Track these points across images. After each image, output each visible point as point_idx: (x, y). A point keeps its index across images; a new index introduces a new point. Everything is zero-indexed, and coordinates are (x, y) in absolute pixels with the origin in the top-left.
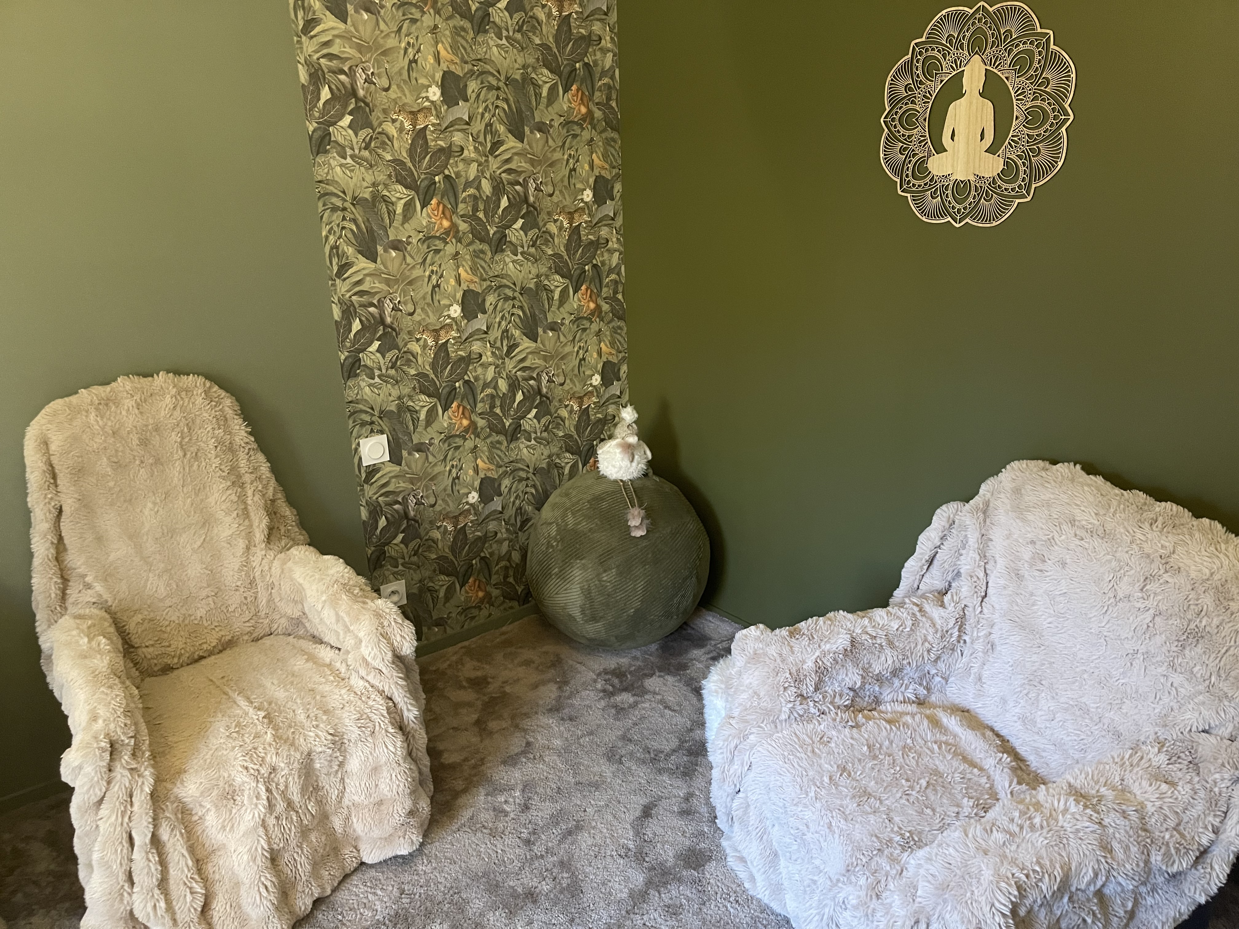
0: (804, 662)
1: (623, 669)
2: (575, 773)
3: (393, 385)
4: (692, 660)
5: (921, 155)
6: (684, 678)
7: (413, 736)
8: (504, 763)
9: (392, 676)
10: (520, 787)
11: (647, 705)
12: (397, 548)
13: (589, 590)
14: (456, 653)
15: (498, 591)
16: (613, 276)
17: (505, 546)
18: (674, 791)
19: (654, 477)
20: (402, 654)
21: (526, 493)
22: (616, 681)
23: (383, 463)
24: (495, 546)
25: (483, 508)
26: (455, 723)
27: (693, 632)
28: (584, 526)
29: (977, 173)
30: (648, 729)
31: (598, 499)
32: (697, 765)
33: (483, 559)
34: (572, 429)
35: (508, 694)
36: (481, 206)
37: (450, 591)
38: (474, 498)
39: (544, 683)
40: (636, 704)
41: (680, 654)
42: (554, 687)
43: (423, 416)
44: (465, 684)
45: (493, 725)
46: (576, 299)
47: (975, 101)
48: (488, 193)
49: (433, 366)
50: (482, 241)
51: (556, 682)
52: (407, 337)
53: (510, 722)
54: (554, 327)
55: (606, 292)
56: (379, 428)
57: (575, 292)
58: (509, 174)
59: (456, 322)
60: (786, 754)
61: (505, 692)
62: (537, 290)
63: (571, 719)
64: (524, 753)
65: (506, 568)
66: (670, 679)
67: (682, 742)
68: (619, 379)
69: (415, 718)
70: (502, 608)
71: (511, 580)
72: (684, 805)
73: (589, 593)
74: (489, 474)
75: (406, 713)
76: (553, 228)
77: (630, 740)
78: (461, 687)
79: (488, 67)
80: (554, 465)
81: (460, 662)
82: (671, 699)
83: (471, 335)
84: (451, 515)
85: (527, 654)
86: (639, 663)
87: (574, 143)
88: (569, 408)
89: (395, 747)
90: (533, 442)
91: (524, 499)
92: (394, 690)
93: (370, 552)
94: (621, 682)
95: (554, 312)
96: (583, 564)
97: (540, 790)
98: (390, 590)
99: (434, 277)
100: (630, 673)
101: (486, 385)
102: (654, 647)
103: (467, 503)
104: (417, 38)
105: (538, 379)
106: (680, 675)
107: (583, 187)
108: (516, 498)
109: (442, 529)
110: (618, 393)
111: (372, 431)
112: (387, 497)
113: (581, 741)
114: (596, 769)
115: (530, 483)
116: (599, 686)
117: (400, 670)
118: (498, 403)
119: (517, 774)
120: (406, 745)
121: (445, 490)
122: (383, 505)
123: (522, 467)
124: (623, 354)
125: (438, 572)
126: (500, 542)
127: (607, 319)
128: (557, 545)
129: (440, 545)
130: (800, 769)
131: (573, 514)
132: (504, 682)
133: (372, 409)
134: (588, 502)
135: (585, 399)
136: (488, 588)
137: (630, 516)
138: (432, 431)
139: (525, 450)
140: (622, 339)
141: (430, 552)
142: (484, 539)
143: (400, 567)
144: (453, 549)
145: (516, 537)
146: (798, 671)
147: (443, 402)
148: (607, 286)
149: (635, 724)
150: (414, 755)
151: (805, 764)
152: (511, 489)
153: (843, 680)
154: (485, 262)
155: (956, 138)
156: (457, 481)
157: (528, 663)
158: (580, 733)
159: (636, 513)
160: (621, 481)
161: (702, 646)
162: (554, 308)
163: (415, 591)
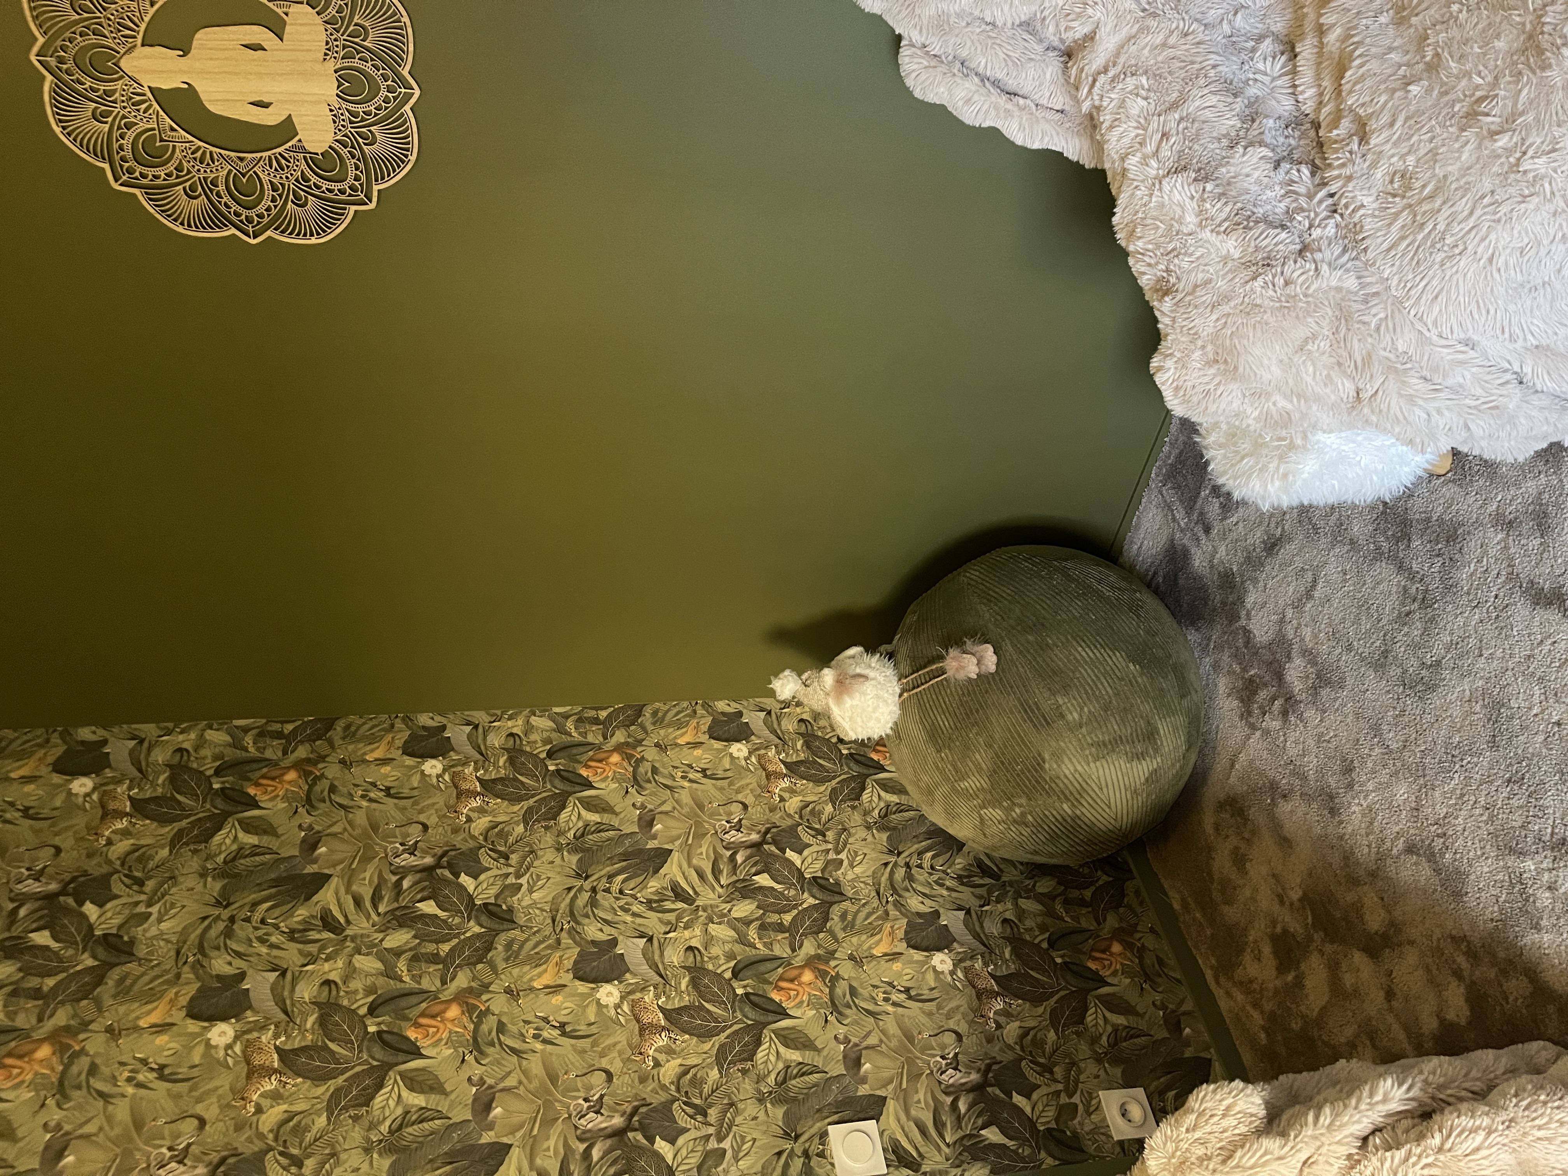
0: (1226, 259)
1: (1240, 684)
2: (1471, 752)
3: (737, 1112)
4: (1212, 567)
5: (303, 166)
6: (1247, 575)
7: (1440, 1087)
8: (1458, 895)
9: (1315, 1138)
10: (1511, 861)
11: (1307, 633)
12: (1040, 1107)
13: (1098, 745)
14: (1228, 994)
15: (1109, 918)
16: (570, 725)
17: (1028, 905)
18: (1492, 552)
19: (895, 642)
20: (1262, 1113)
21: (932, 868)
22: (1263, 695)
23: (881, 1134)
24: (1029, 923)
25: (962, 945)
26: (1377, 996)
27: (1161, 573)
28: (982, 757)
29: (322, 57)
30: (1357, 621)
31: (934, 735)
32: (1428, 520)
33: (1052, 944)
34: (822, 789)
35: (1305, 894)
36: (431, 948)
37: (1113, 1004)
38: (942, 962)
39: (1276, 826)
40: (1306, 653)
41: (1203, 588)
42: (1284, 808)
43: (794, 1056)
44: (1290, 978)
45: (1375, 921)
46: (602, 785)
47: (197, 65)
48: (409, 936)
49: (704, 1034)
50: (489, 947)
51: (1274, 803)
52: (651, 1086)
53: (1366, 888)
54: (647, 822)
55: (594, 736)
56: (816, 1140)
57: (590, 786)
58: (381, 898)
59: (630, 993)
60: (1439, 257)
61: (1300, 900)
62: (583, 850)
63: (1348, 770)
64: (1431, 857)
65: (1067, 902)
66: (1250, 600)
67: (1378, 555)
68: (740, 714)
69: (1400, 1085)
70: (1139, 910)
71: (1088, 894)
72: (1525, 528)
73: (1105, 745)
74: (900, 934)
75: (1394, 1106)
76: (481, 824)
77: (1385, 654)
78: (1300, 981)
79: (192, 936)
80: (884, 822)
81: (1246, 986)
82: (1292, 590)
83: (654, 966)
84: (975, 1003)
85: (1222, 863)
86: (1226, 658)
87: (344, 790)
88: (786, 795)
89: (1474, 1130)
90: (843, 856)
91: (944, 872)
92: (1346, 1132)
93: (1050, 1161)
94: (1265, 685)
95: (622, 822)
96: (1053, 754)
97: (1517, 820)
98: (1119, 1120)
99: (545, 1034)
100: (1245, 670)
101: (742, 940)
102: (1193, 636)
103: (952, 973)
104: (122, 1064)
105: (734, 848)
106: (1243, 582)
107: (418, 775)
108: (942, 885)
109: (1002, 1020)
110: (763, 714)
111: (821, 1155)
112: (944, 1125)
113: (1394, 746)
114: (1456, 711)
115: (914, 861)
116: (1276, 724)
117: (1297, 1120)
118: (774, 918)
119: (1483, 868)
120: (1464, 1106)
121: (930, 1014)
122: (960, 1134)
123: (886, 875)
124: (698, 707)
125: (1081, 1028)
126: (1021, 914)
127: (640, 735)
128: (1021, 806)
129: (1031, 1023)
130: (1478, 212)
131: (963, 779)
132: (1282, 902)
133: (779, 1154)
134: (939, 751)
135: (771, 768)
136: (1106, 932)
137: (961, 676)
138: (822, 1038)
139: (857, 870)
140: (671, 710)
141: (1043, 1042)
142: (1016, 941)
143: (1076, 1099)
144: (1036, 1000)
145: (1011, 885)
146: (1247, 265)
147: (771, 1017)
148: (584, 734)
149: (1349, 648)
150: (1478, 1086)
151: (1463, 205)
152: (925, 895)
153: (1258, 182)
154: (527, 940)
155: (266, 100)
156: (913, 993)
157: (1240, 860)
158: (1377, 751)
159: (954, 664)
160: (900, 696)
161: (1186, 554)
162: (616, 822)
163: (1117, 1072)
